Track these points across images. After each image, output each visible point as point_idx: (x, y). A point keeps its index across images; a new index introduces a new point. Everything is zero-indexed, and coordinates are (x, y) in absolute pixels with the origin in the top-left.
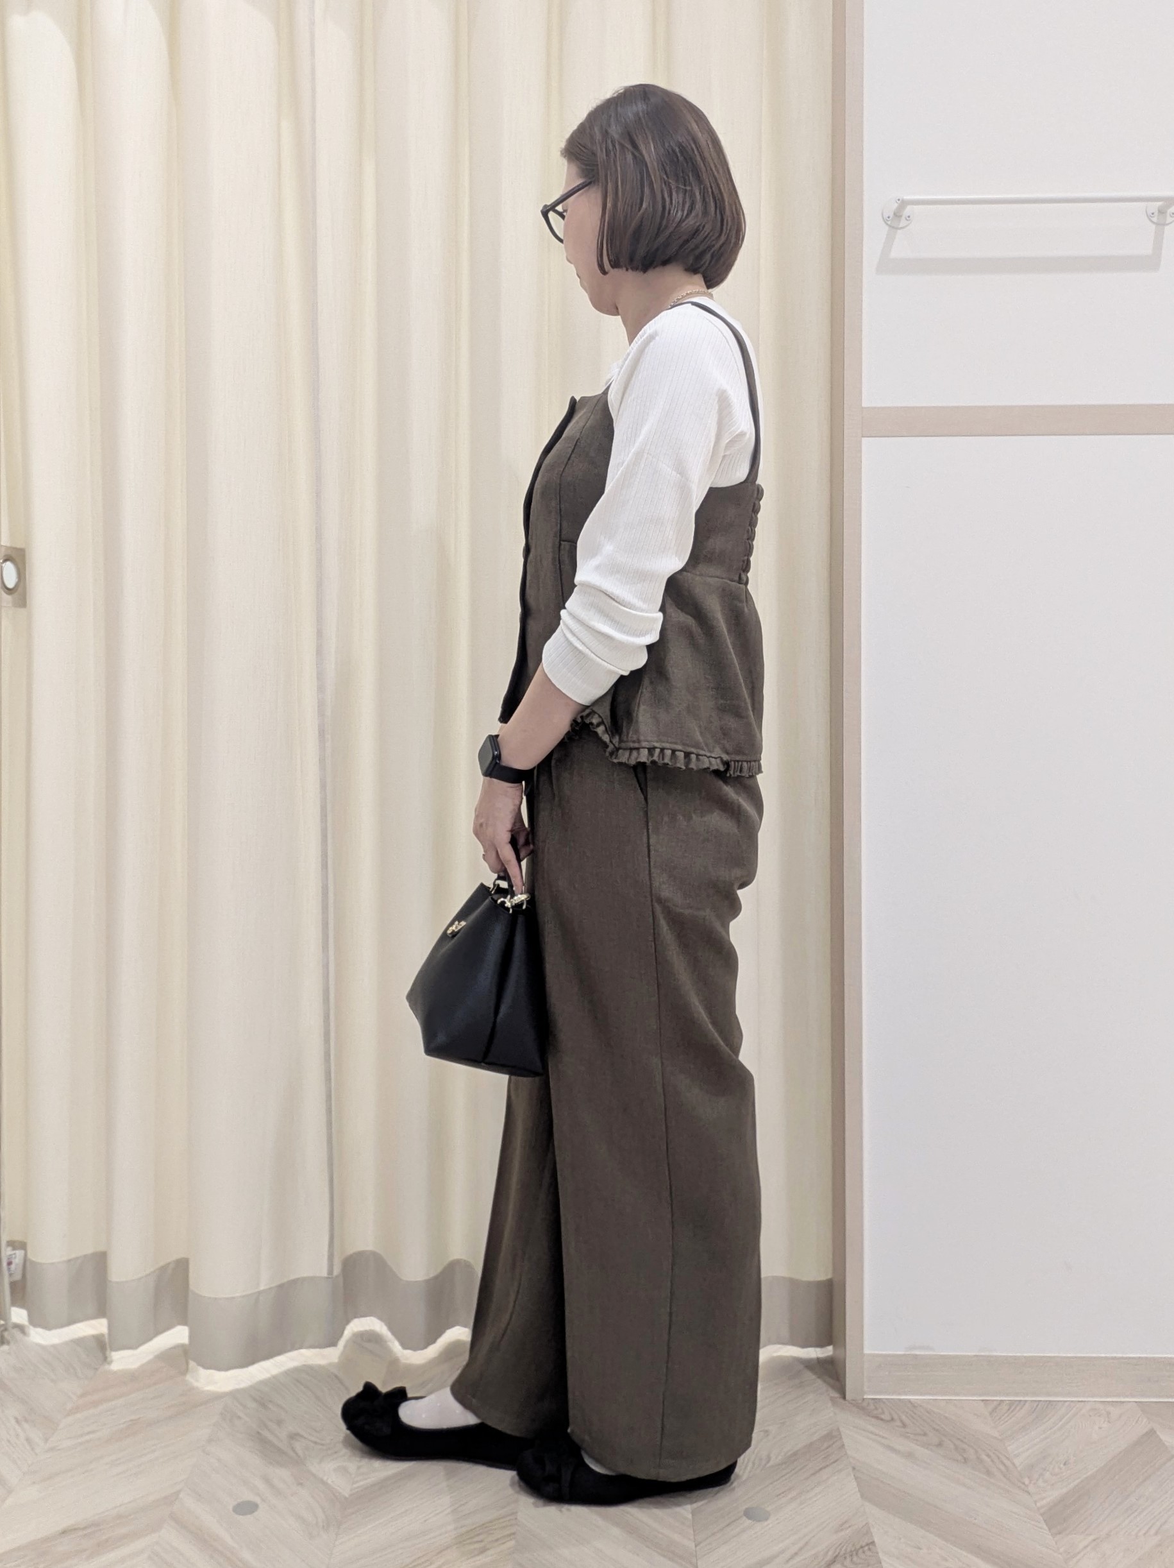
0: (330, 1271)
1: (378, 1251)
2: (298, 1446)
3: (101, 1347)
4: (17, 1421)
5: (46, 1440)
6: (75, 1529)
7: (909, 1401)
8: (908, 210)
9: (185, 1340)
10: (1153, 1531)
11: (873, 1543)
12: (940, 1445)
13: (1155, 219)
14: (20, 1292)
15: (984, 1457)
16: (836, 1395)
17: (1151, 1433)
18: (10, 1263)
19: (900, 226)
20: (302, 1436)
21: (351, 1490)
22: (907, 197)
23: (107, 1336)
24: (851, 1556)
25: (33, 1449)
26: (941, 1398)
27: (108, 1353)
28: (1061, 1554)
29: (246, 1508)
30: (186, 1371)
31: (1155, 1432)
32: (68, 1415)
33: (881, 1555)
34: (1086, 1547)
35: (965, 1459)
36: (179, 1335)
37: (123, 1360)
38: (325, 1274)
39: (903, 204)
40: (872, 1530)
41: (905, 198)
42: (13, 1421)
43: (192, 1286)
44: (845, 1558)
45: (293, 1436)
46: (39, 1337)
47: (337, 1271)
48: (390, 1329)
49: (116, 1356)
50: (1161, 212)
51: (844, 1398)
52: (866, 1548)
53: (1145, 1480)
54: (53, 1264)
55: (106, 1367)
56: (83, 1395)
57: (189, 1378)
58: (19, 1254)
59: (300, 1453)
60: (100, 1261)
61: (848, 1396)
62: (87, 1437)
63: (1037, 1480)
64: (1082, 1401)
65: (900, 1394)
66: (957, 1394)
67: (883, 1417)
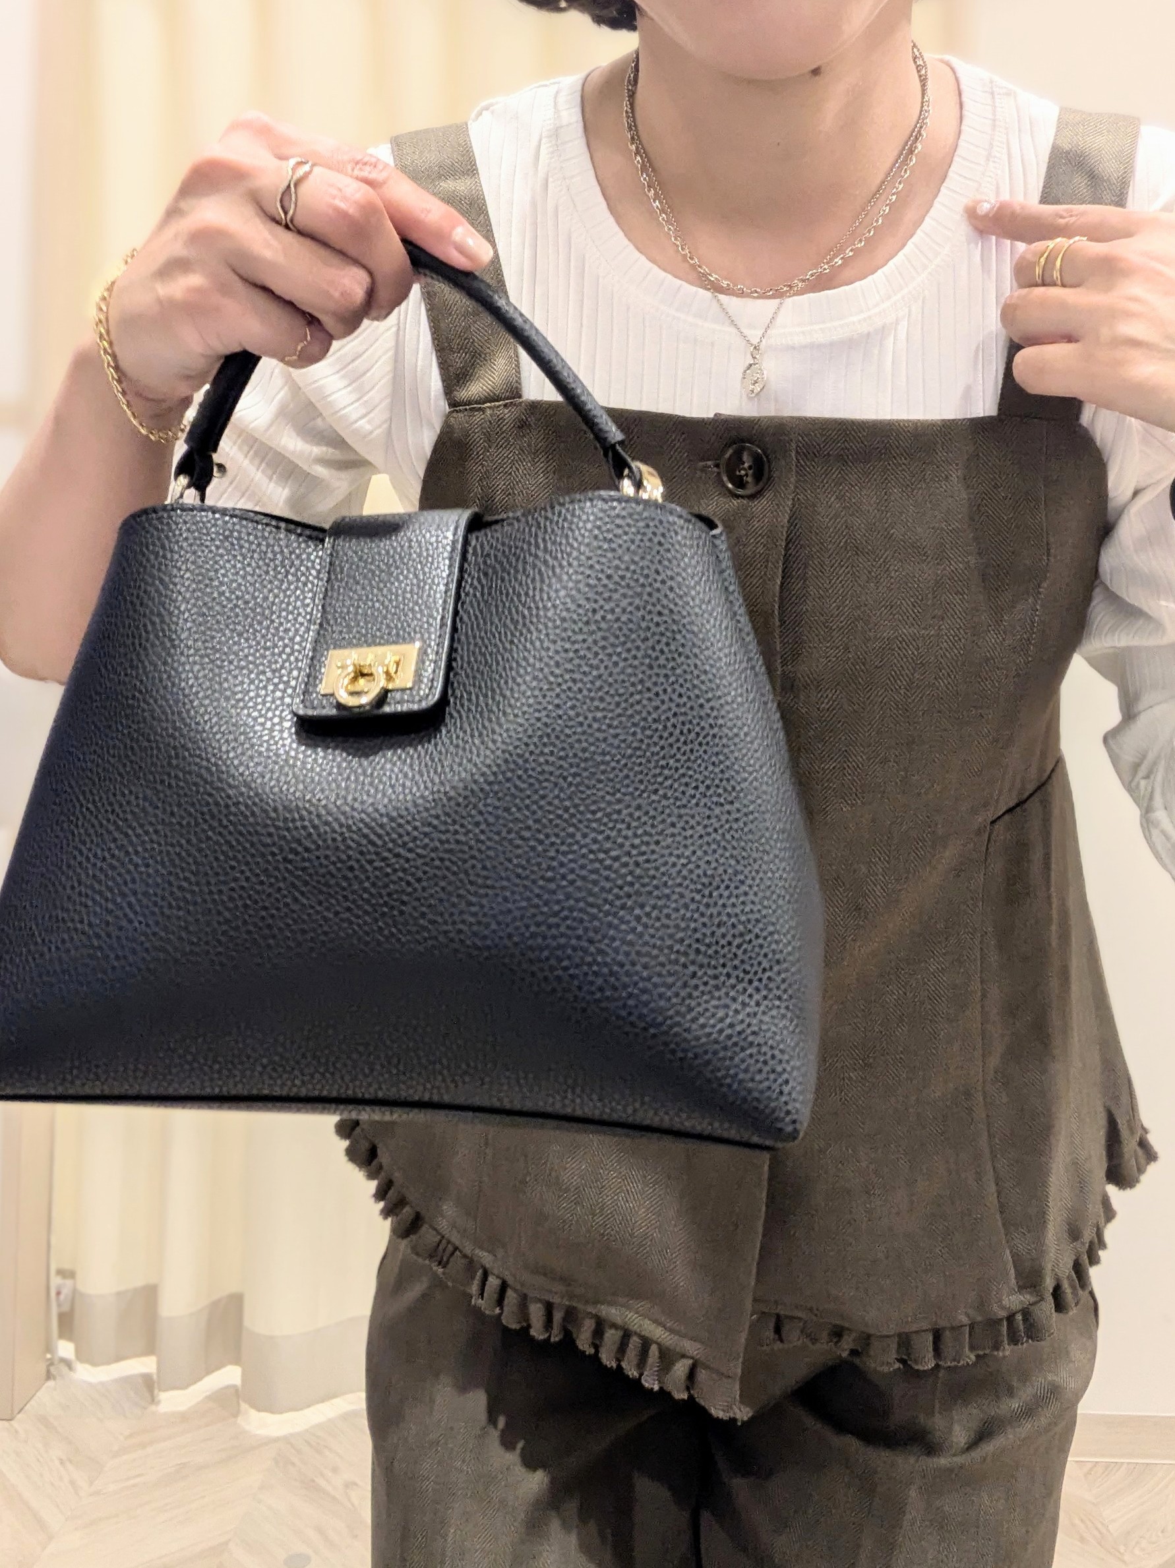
2: (354, 1495)
3: (149, 1386)
4: (62, 1462)
5: (91, 1483)
9: (237, 1381)
14: (67, 1324)
15: (1077, 1522)
18: (58, 1293)
23: (155, 1376)
25: (77, 1493)
27: (156, 1391)
30: (236, 1414)
32: (114, 1457)
36: (231, 1375)
37: (172, 1401)
42: (57, 1462)
43: (247, 1323)
45: (349, 1485)
46: (85, 1373)
49: (163, 1396)
54: (101, 1296)
55: (153, 1408)
56: (131, 1436)
57: (240, 1420)
58: (69, 1282)
59: (356, 1502)
60: (150, 1294)
62: (132, 1482)
63: (1133, 1549)
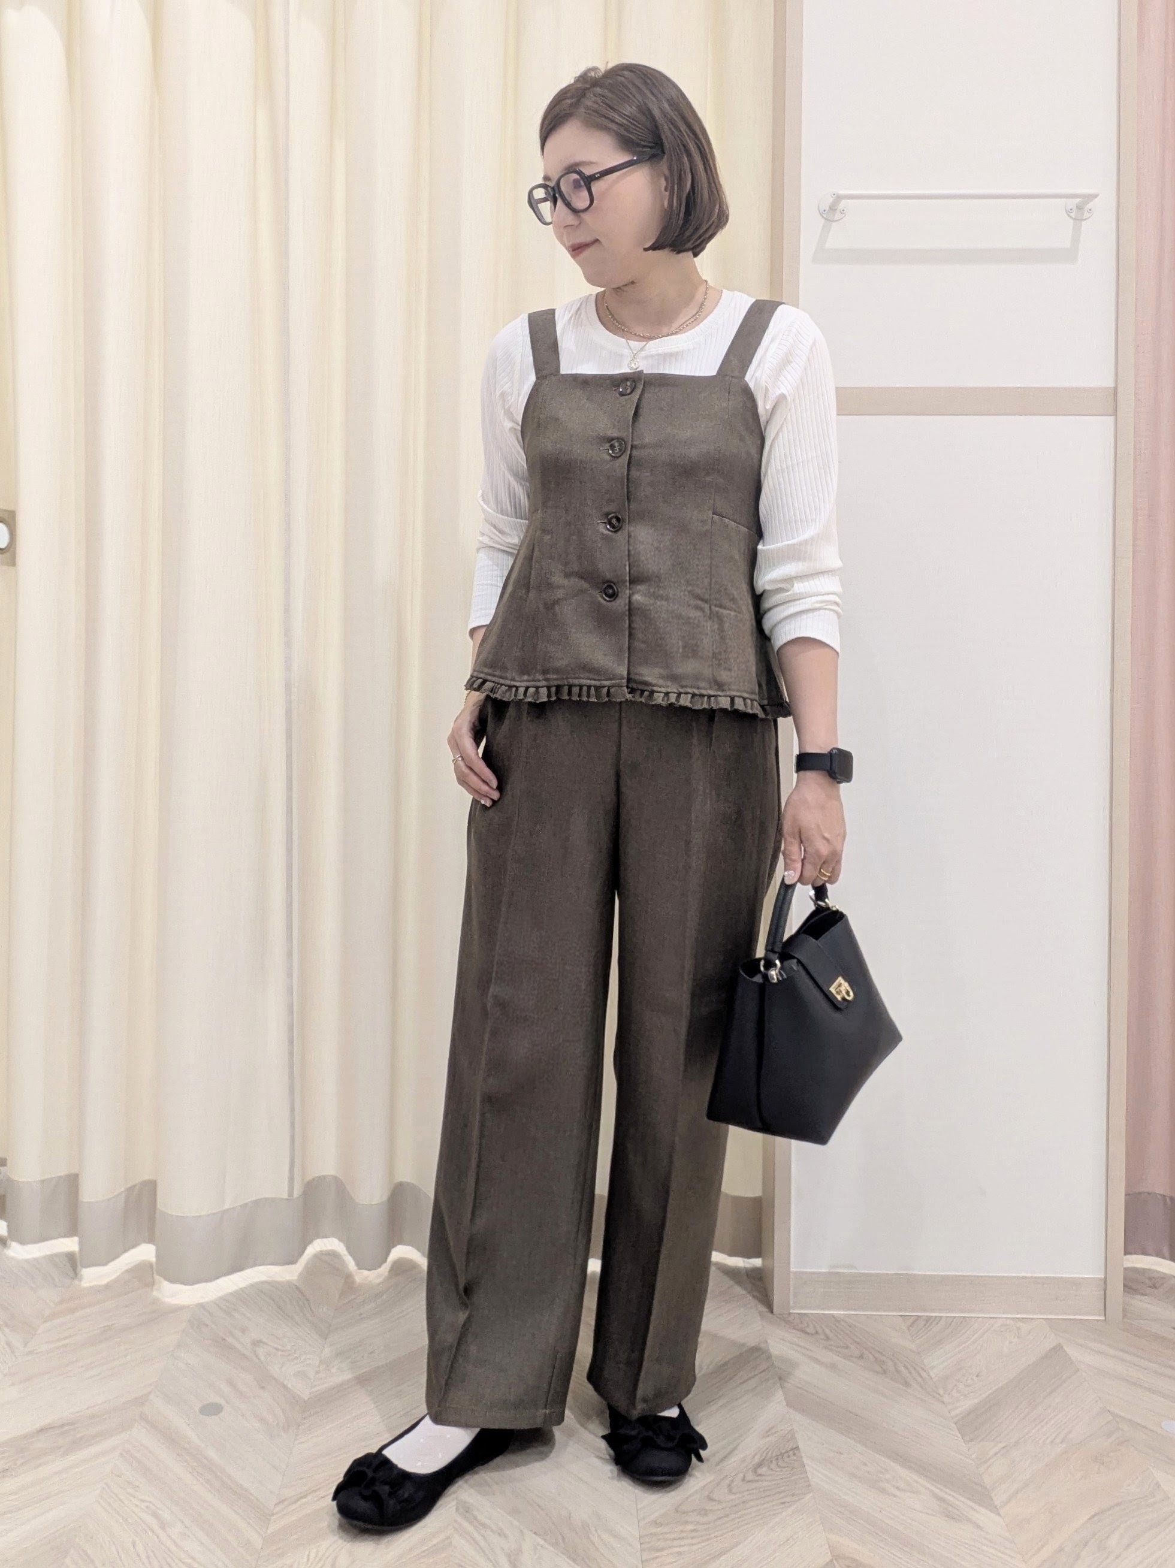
0: (291, 1194)
1: (338, 1176)
2: (261, 1351)
3: (72, 1264)
5: (26, 1345)
6: (54, 1427)
7: (833, 1316)
8: (843, 204)
9: (152, 1257)
10: (1058, 1440)
11: (797, 1448)
12: (861, 1357)
13: (1073, 215)
15: (903, 1369)
16: (763, 1309)
17: (1058, 1349)
19: (835, 219)
20: (264, 1343)
21: (310, 1394)
22: (842, 192)
23: (78, 1254)
24: (777, 1459)
25: (13, 1353)
26: (862, 1313)
27: (79, 1267)
28: (973, 1460)
29: (212, 1410)
30: (151, 1285)
31: (1062, 1347)
32: (45, 1322)
33: (805, 1460)
34: (996, 1454)
35: (884, 1371)
36: (146, 1252)
37: (93, 1276)
38: (285, 1196)
39: (839, 198)
40: (796, 1436)
41: (840, 192)
43: (159, 1206)
44: (771, 1461)
45: (256, 1343)
46: (17, 1250)
47: (297, 1192)
48: (348, 1248)
49: (86, 1272)
50: (1080, 208)
51: (772, 1312)
52: (791, 1453)
53: (1051, 1392)
54: (28, 1182)
55: (76, 1282)
56: (60, 1302)
57: (154, 1290)
59: (263, 1358)
60: (72, 1182)
61: (775, 1310)
62: (63, 1342)
63: (951, 1391)
64: (993, 1318)
65: (823, 1309)
66: (878, 1310)
67: (808, 1330)
